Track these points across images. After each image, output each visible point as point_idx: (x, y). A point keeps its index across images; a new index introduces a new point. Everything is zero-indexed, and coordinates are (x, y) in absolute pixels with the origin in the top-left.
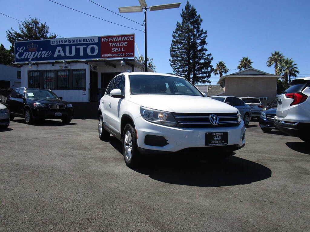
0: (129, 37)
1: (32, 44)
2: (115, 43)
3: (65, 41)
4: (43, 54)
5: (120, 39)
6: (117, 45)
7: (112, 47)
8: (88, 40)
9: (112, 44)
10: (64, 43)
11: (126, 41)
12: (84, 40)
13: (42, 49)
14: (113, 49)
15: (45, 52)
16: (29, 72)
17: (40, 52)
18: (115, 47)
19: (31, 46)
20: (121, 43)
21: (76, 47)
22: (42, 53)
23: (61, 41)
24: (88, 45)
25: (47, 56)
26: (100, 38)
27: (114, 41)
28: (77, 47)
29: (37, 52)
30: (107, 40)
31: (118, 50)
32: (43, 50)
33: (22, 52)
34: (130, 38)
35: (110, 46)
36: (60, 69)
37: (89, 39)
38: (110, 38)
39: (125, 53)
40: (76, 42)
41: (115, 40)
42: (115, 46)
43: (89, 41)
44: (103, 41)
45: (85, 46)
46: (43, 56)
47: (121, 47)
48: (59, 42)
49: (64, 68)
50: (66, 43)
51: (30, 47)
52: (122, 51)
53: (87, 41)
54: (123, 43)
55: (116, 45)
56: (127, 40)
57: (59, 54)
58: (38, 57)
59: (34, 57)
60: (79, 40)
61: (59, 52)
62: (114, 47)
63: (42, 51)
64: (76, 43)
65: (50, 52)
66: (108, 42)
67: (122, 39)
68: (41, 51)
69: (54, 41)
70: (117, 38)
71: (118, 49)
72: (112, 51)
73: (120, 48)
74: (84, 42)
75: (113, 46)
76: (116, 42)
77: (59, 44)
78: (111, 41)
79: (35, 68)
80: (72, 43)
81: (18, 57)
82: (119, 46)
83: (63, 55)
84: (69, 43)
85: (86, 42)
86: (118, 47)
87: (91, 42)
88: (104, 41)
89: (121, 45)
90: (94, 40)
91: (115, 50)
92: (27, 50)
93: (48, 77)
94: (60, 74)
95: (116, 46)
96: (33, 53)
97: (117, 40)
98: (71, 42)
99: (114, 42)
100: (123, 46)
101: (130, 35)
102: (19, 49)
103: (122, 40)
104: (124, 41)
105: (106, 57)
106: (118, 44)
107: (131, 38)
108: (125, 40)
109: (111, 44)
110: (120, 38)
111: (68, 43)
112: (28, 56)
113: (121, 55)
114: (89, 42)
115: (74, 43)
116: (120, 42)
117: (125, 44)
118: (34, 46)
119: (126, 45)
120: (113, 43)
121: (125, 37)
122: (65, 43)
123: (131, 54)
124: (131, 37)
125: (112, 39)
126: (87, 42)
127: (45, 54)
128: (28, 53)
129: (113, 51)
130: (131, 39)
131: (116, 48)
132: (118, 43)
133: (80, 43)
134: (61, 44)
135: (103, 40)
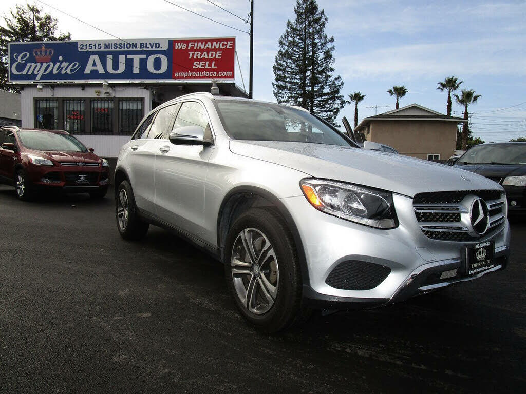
0: (225, 43)
1: (43, 48)
2: (200, 53)
3: (105, 44)
4: (63, 68)
5: (209, 45)
6: (203, 56)
7: (193, 60)
8: (149, 46)
9: (193, 55)
10: (103, 49)
11: (219, 49)
12: (141, 44)
13: (61, 58)
14: (195, 64)
15: (67, 63)
16: (37, 100)
17: (58, 64)
18: (200, 60)
19: (41, 52)
20: (210, 53)
21: (126, 57)
22: (62, 66)
23: (99, 44)
24: (149, 53)
25: (71, 71)
26: (172, 43)
27: (198, 48)
28: (129, 57)
29: (52, 64)
30: (184, 46)
31: (205, 66)
32: (64, 60)
33: (24, 62)
34: (226, 45)
35: (190, 58)
36: (96, 96)
37: (150, 44)
38: (190, 43)
39: (217, 71)
40: (128, 48)
41: (199, 46)
42: (199, 58)
43: (152, 47)
44: (176, 48)
45: (144, 56)
46: (63, 72)
47: (210, 61)
48: (93, 47)
49: (103, 96)
50: (108, 50)
51: (39, 53)
52: (213, 67)
53: (146, 47)
54: (214, 53)
55: (201, 55)
56: (221, 47)
57: (94, 68)
58: (55, 72)
59: (46, 73)
60: (133, 44)
61: (94, 64)
62: (197, 60)
63: (61, 62)
64: (126, 49)
65: (78, 63)
66: (187, 50)
67: (212, 46)
68: (59, 61)
69: (84, 44)
70: (204, 43)
71: (205, 64)
72: (194, 67)
73: (208, 62)
74: (141, 48)
75: (195, 57)
76: (202, 51)
77: (93, 49)
78: (192, 49)
79: (47, 93)
80: (118, 49)
81: (15, 72)
82: (206, 57)
83: (101, 71)
84: (113, 49)
85: (145, 49)
86: (204, 59)
87: (154, 49)
88: (180, 48)
89: (209, 57)
90: (161, 46)
91: (199, 64)
92: (32, 60)
93: (73, 111)
94: (96, 105)
95: (202, 58)
96: (45, 65)
97: (202, 48)
98: (117, 47)
99: (197, 50)
100: (215, 59)
101: (227, 40)
102: (17, 57)
103: (213, 48)
104: (216, 50)
105: (182, 78)
106: (205, 55)
107: (229, 44)
108: (217, 47)
109: (191, 53)
110: (209, 43)
111: (110, 50)
112: (34, 70)
113: (209, 74)
114: (150, 49)
115: (123, 49)
116: (208, 50)
117: (218, 54)
118: (46, 52)
119: (219, 56)
120: (196, 53)
121: (219, 43)
122: (106, 50)
123: (230, 73)
124: (229, 42)
125: (194, 44)
126: (148, 49)
127: (67, 68)
128: (34, 65)
129: (196, 66)
130: (230, 46)
131: (201, 62)
132: (206, 53)
133: (134, 49)
134: (97, 50)
135: (178, 46)
